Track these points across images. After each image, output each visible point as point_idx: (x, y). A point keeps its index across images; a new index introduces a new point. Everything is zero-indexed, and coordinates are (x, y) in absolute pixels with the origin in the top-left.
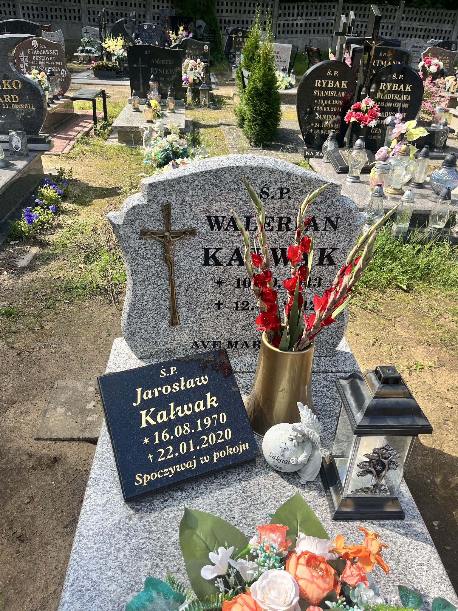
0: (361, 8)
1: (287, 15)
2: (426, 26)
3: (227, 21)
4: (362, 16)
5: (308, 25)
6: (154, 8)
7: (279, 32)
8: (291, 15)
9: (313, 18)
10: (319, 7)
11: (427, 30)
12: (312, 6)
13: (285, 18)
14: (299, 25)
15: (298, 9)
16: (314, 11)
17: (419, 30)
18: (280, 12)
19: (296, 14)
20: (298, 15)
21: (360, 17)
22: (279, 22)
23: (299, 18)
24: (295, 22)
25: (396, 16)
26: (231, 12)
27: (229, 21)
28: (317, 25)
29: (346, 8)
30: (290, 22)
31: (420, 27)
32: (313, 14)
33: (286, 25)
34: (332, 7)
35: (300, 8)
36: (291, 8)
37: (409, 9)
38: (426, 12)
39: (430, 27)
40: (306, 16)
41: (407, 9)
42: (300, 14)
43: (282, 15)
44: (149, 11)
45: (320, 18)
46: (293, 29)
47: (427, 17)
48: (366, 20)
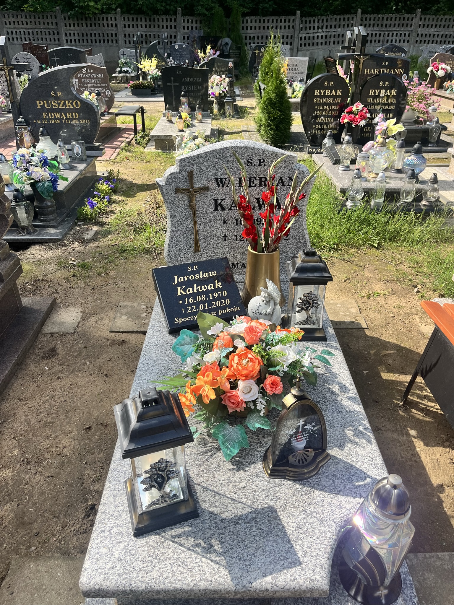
0: (379, 18)
1: (308, 28)
2: (442, 32)
3: (252, 37)
4: (380, 26)
5: (328, 36)
6: (184, 29)
7: (301, 45)
8: (312, 28)
9: (333, 29)
10: (338, 20)
11: (444, 36)
12: (331, 19)
13: (306, 32)
14: (320, 37)
15: (318, 22)
16: (334, 23)
17: (436, 36)
18: (301, 26)
19: (316, 28)
20: (318, 28)
21: (378, 26)
22: (300, 36)
23: (320, 30)
24: (316, 35)
25: (413, 24)
26: (255, 28)
27: (254, 37)
28: (337, 36)
29: (364, 19)
30: (311, 35)
31: (436, 33)
32: (333, 27)
33: (307, 38)
34: (350, 19)
35: (320, 21)
36: (312, 22)
37: (425, 16)
38: (442, 19)
39: (447, 33)
40: (327, 28)
41: (423, 17)
42: (320, 27)
43: (304, 29)
44: (180, 32)
45: (339, 30)
46: (314, 41)
47: (443, 23)
48: (383, 29)
